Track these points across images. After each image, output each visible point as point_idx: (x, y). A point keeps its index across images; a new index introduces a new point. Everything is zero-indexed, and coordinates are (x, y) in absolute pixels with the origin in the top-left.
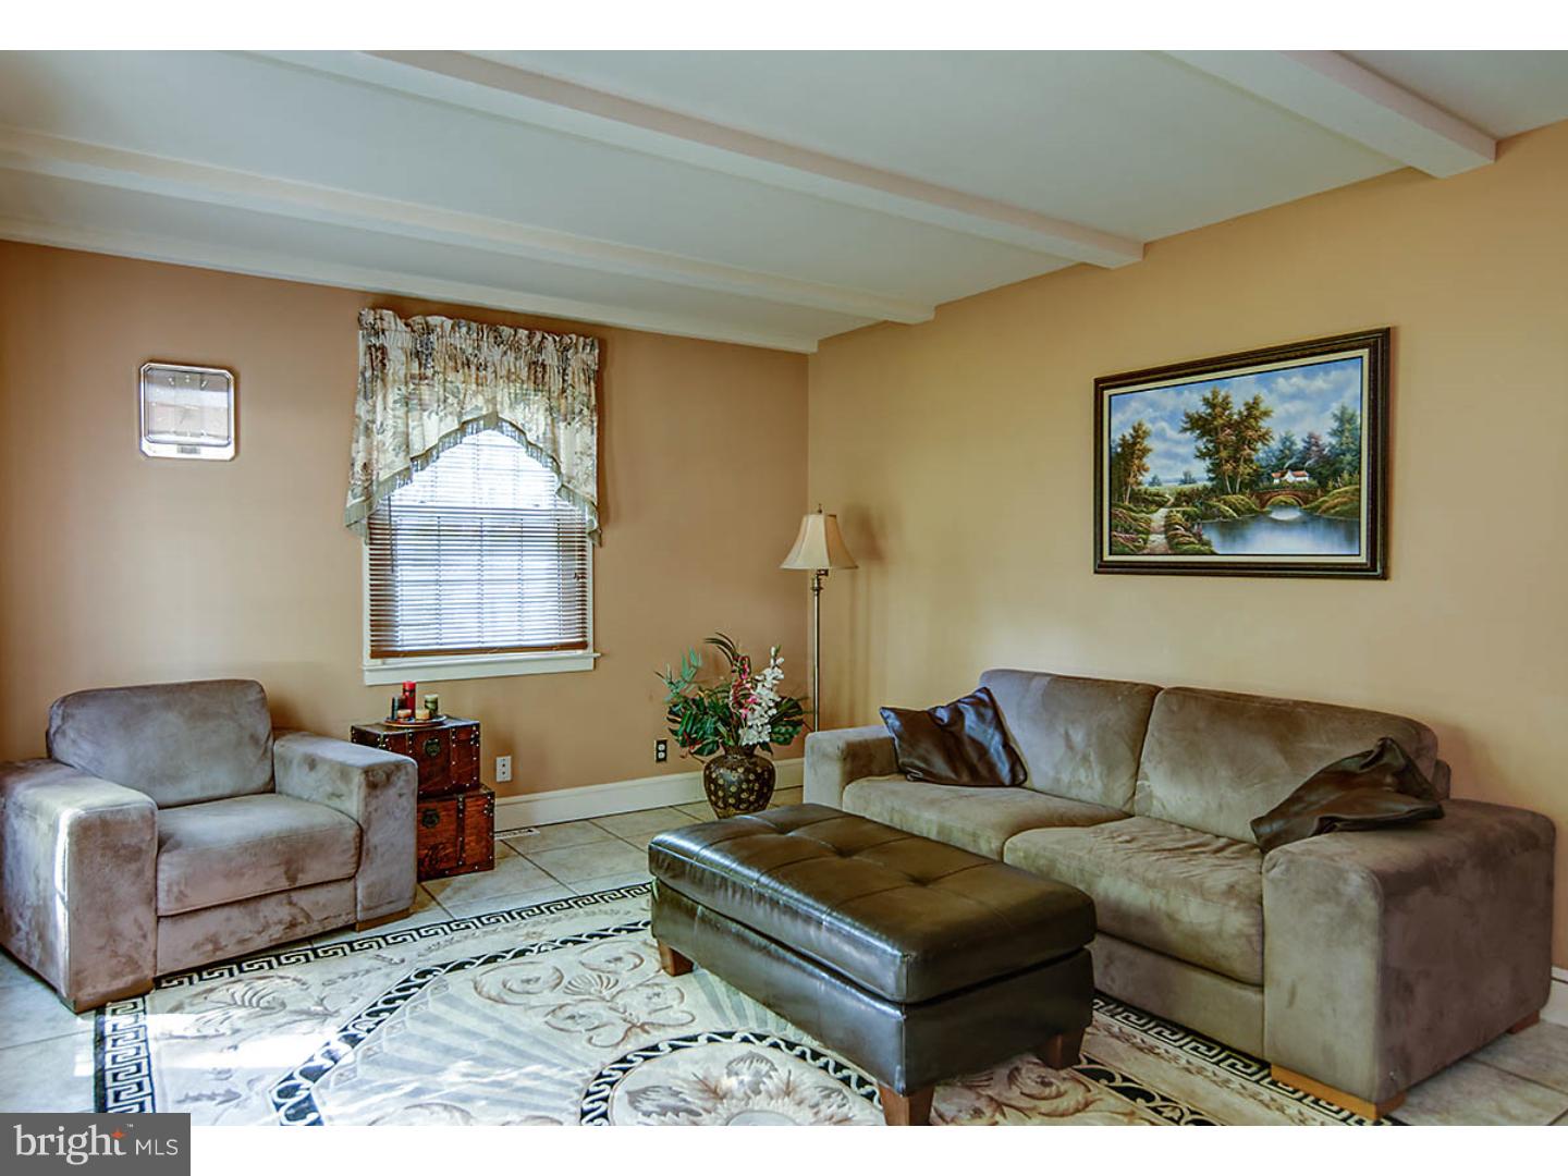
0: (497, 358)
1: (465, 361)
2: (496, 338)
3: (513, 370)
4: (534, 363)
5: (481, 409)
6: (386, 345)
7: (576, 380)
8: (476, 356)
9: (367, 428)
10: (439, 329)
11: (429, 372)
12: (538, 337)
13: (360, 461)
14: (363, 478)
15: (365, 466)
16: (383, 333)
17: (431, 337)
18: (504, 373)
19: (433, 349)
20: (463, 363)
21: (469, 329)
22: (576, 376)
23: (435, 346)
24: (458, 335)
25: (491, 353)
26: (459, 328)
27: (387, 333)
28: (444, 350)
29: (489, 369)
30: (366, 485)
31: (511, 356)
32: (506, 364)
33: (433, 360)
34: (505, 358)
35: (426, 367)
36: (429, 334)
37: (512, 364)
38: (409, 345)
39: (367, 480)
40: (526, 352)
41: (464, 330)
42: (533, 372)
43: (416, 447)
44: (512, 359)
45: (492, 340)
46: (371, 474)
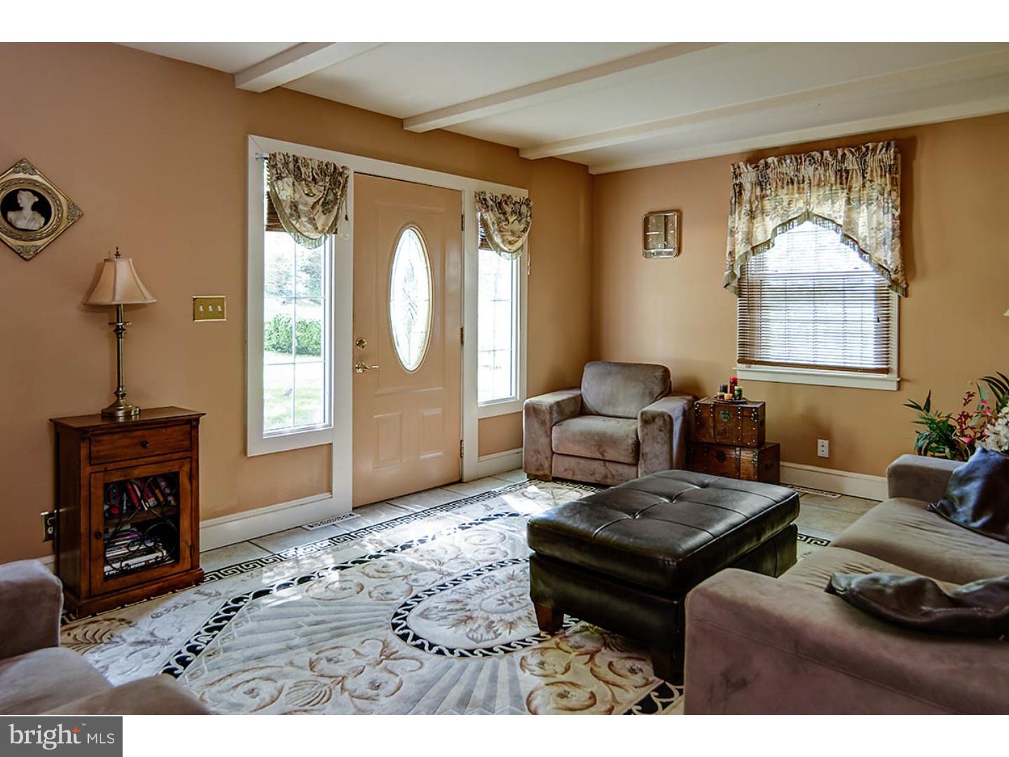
0: (811, 174)
1: (790, 181)
2: (810, 160)
3: (823, 179)
4: (839, 171)
5: (802, 209)
6: (742, 181)
7: (875, 175)
8: (796, 176)
9: (731, 231)
10: (772, 165)
11: (768, 192)
12: (840, 152)
13: (728, 250)
14: (730, 260)
15: (730, 253)
16: (740, 176)
17: (767, 171)
18: (816, 182)
19: (769, 178)
20: (788, 182)
21: (791, 159)
22: (875, 172)
23: (770, 176)
24: (785, 165)
25: (808, 171)
26: (785, 161)
27: (742, 175)
28: (775, 177)
29: (806, 183)
30: (731, 264)
31: (821, 170)
32: (818, 175)
33: (770, 185)
34: (816, 172)
35: (766, 189)
36: (767, 169)
37: (822, 175)
38: (754, 180)
39: (732, 261)
40: (832, 165)
41: (788, 161)
42: (838, 177)
43: (759, 238)
44: (822, 172)
45: (807, 162)
46: (734, 257)
